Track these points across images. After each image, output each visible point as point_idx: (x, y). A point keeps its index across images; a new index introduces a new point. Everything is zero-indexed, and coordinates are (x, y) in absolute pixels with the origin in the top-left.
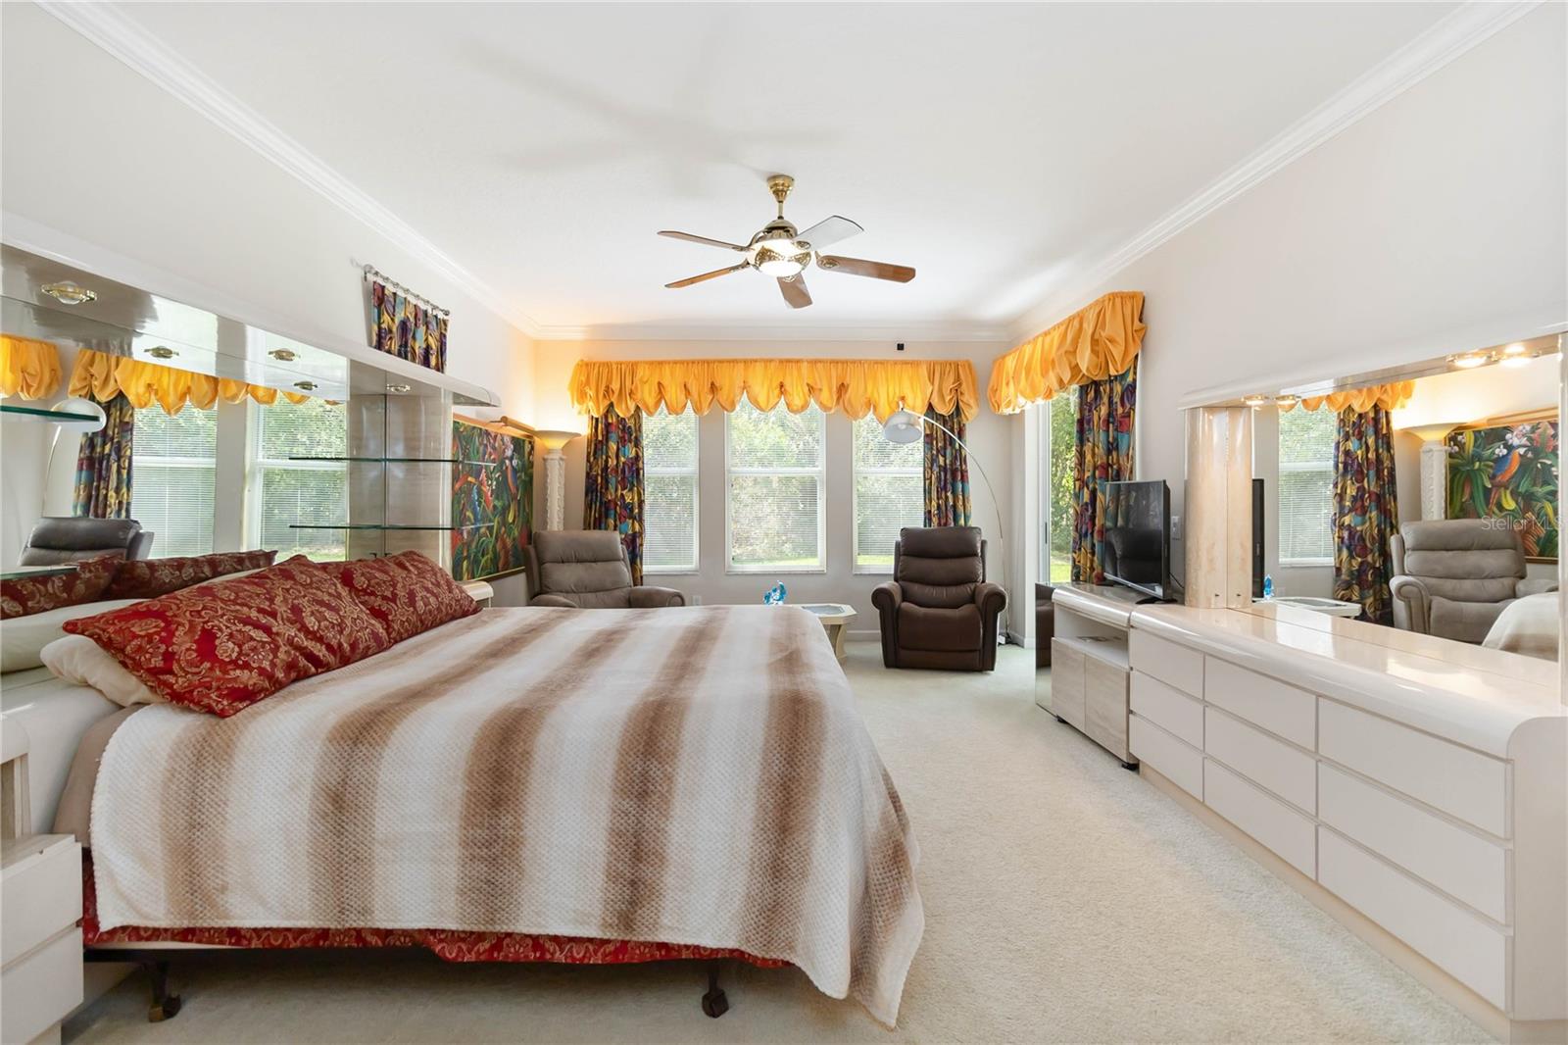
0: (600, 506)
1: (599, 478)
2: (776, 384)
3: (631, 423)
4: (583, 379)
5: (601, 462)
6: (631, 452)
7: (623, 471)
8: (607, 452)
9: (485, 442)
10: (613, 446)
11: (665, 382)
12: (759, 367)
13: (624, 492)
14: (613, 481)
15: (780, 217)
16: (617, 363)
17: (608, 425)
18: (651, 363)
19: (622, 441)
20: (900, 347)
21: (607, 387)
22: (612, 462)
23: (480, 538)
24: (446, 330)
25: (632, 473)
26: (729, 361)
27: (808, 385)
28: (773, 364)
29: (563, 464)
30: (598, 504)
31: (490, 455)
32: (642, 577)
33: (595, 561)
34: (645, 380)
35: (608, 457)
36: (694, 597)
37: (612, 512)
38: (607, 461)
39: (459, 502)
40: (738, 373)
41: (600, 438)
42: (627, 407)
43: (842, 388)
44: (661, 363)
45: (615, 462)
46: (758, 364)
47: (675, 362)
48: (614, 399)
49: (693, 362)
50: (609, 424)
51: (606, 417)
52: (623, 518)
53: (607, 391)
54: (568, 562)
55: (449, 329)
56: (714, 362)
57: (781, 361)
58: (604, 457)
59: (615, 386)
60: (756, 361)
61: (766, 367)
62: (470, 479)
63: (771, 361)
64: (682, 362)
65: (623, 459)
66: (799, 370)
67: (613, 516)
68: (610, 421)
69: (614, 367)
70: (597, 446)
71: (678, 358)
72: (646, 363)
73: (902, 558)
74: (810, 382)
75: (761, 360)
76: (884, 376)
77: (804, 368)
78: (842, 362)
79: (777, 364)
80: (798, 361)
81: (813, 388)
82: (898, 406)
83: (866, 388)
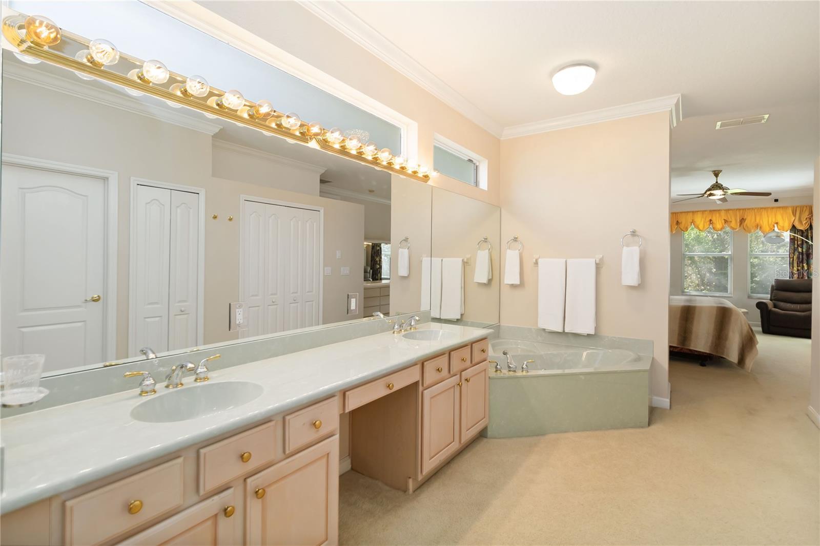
2: (708, 219)
12: (699, 215)
15: (717, 182)
20: (777, 200)
26: (685, 212)
27: (724, 220)
28: (706, 212)
40: (689, 217)
43: (742, 221)
46: (699, 213)
56: (678, 213)
60: (698, 211)
61: (703, 213)
63: (705, 211)
66: (720, 214)
74: (725, 218)
75: (700, 211)
76: (766, 214)
77: (723, 213)
78: (743, 209)
79: (709, 212)
80: (719, 210)
81: (727, 221)
82: (774, 226)
83: (755, 220)
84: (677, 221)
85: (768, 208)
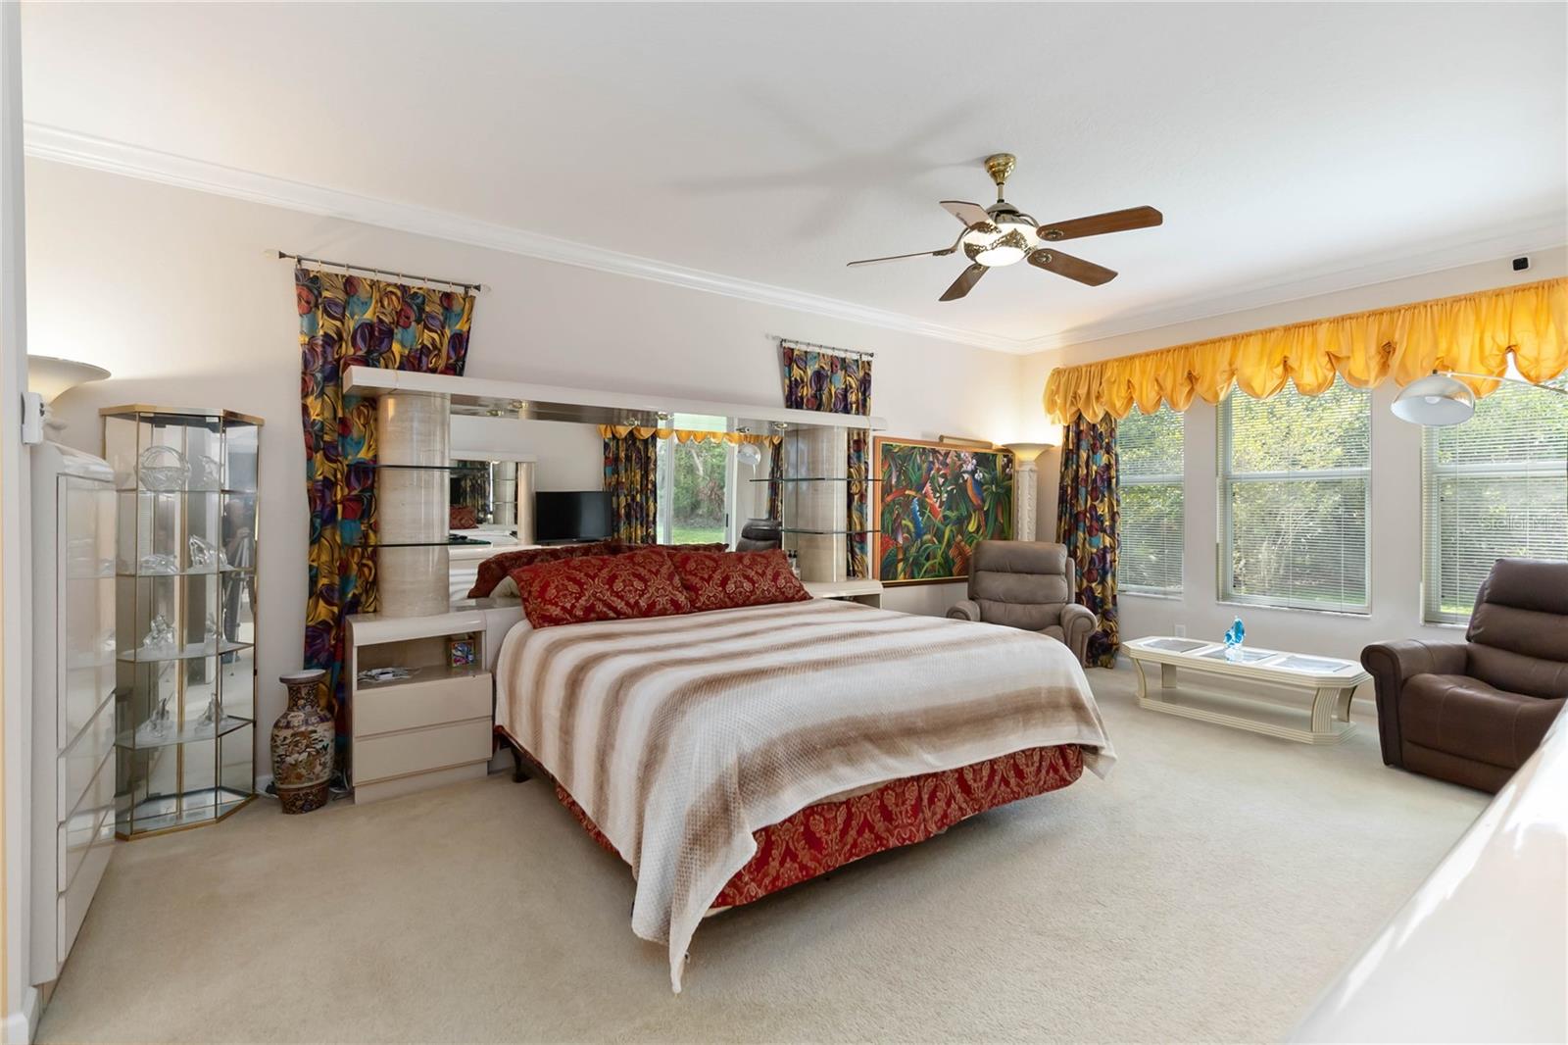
0: (1070, 518)
1: (1069, 489)
2: (1278, 358)
3: (1101, 429)
4: (1054, 388)
5: (1071, 472)
6: (1104, 459)
7: (1095, 481)
8: (1078, 462)
9: (931, 459)
10: (1084, 455)
11: (1135, 381)
12: (1254, 345)
13: (1096, 503)
14: (1083, 491)
15: (1001, 201)
16: (1087, 366)
17: (1079, 434)
18: (1120, 360)
19: (1093, 449)
20: (1520, 264)
21: (1075, 393)
22: (1083, 471)
23: (922, 544)
24: (870, 370)
25: (1105, 482)
26: (1213, 342)
27: (1328, 354)
28: (1273, 335)
29: (1035, 477)
30: (1068, 516)
31: (939, 470)
32: (1114, 597)
33: (1031, 573)
34: (1113, 379)
35: (1078, 466)
36: (1177, 626)
37: (1082, 524)
38: (1077, 471)
39: (891, 513)
40: (1224, 354)
41: (1071, 447)
42: (1094, 412)
43: (1387, 350)
44: (1132, 358)
45: (1085, 472)
46: (1252, 339)
47: (1148, 355)
48: (1080, 405)
49: (1169, 351)
50: (1082, 431)
51: (1078, 424)
52: (1094, 532)
53: (1075, 398)
54: (1002, 571)
55: (872, 369)
56: (1194, 345)
57: (1287, 329)
58: (1074, 467)
59: (1082, 391)
60: (1249, 335)
61: (1264, 340)
62: (907, 492)
63: (1272, 330)
64: (1156, 353)
65: (1095, 468)
66: (1314, 334)
67: (1082, 529)
68: (1082, 428)
69: (1084, 370)
70: (1070, 455)
71: (1153, 349)
72: (1116, 360)
73: (1485, 606)
74: (1332, 350)
75: (1256, 333)
76: (1472, 318)
77: (1323, 332)
78: (1391, 312)
79: (1281, 333)
80: (1313, 324)
81: (1337, 358)
82: (1504, 362)
83: (1436, 344)
84: (1190, 373)
85: (1481, 294)
